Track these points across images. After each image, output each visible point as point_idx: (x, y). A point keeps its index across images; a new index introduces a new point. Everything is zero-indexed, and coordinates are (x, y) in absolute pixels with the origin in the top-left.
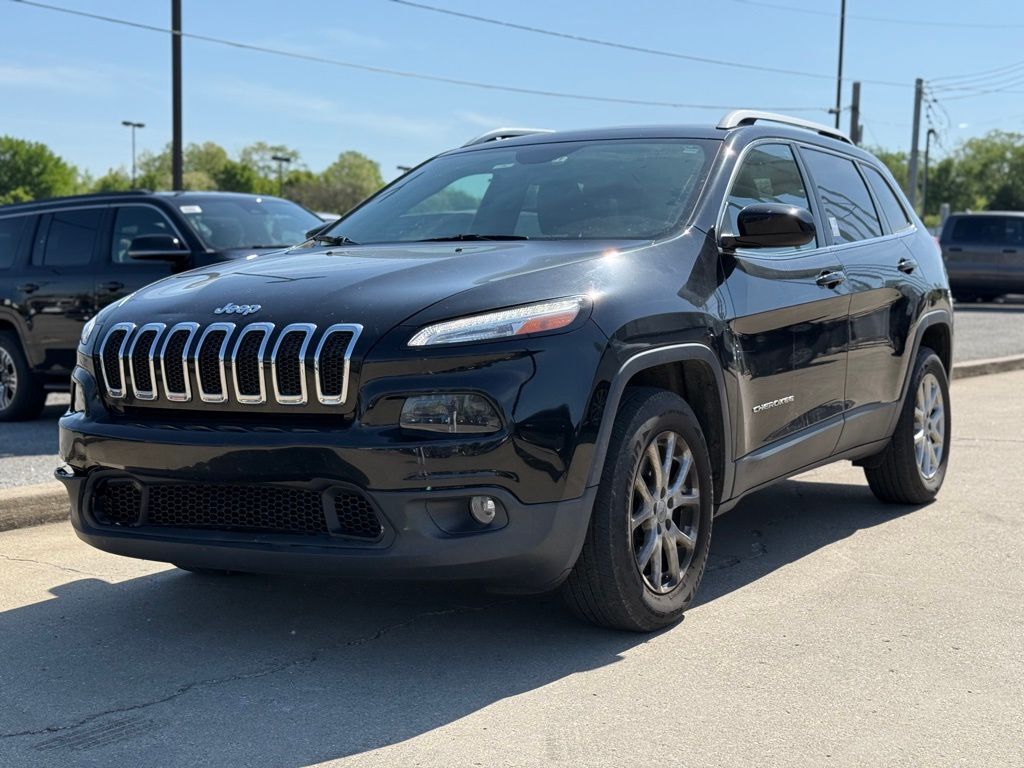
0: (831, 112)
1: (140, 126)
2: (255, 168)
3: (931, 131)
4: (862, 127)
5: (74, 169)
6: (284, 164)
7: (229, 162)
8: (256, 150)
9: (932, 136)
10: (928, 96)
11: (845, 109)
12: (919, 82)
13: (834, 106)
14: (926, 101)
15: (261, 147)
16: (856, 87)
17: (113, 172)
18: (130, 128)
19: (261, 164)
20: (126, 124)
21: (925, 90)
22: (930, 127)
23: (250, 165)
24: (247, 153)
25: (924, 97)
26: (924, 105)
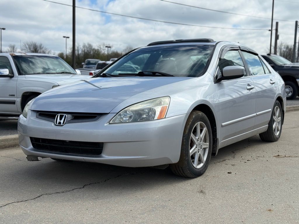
0: (269, 30)
1: (68, 38)
2: (102, 50)
4: (279, 35)
6: (109, 48)
8: (102, 45)
11: (274, 30)
12: (296, 22)
13: (270, 29)
16: (277, 23)
18: (65, 38)
19: (103, 48)
20: (64, 37)
23: (100, 49)
24: (99, 46)
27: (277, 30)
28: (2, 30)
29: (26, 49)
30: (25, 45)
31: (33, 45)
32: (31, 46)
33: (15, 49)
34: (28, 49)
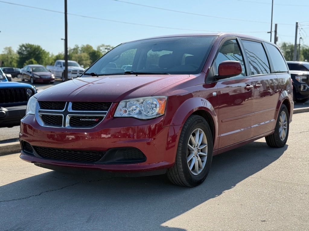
0: (268, 33)
3: (301, 38)
5: (48, 53)
7: (93, 50)
8: (102, 46)
9: (301, 39)
10: (299, 27)
12: (297, 23)
14: (299, 29)
15: (103, 46)
16: (276, 25)
17: (60, 54)
20: (62, 39)
21: (299, 25)
22: (300, 37)
23: (99, 51)
24: (99, 47)
25: (298, 28)
26: (298, 30)
27: (276, 32)
33: (11, 51)
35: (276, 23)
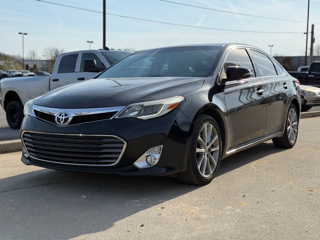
0: (305, 33)
1: (92, 42)
4: (315, 38)
11: (309, 33)
16: (313, 26)
20: (88, 42)
27: (312, 33)
28: (24, 35)
29: (47, 55)
30: (47, 50)
31: (54, 51)
32: (52, 51)
33: (35, 54)
34: (50, 54)
35: (313, 24)
